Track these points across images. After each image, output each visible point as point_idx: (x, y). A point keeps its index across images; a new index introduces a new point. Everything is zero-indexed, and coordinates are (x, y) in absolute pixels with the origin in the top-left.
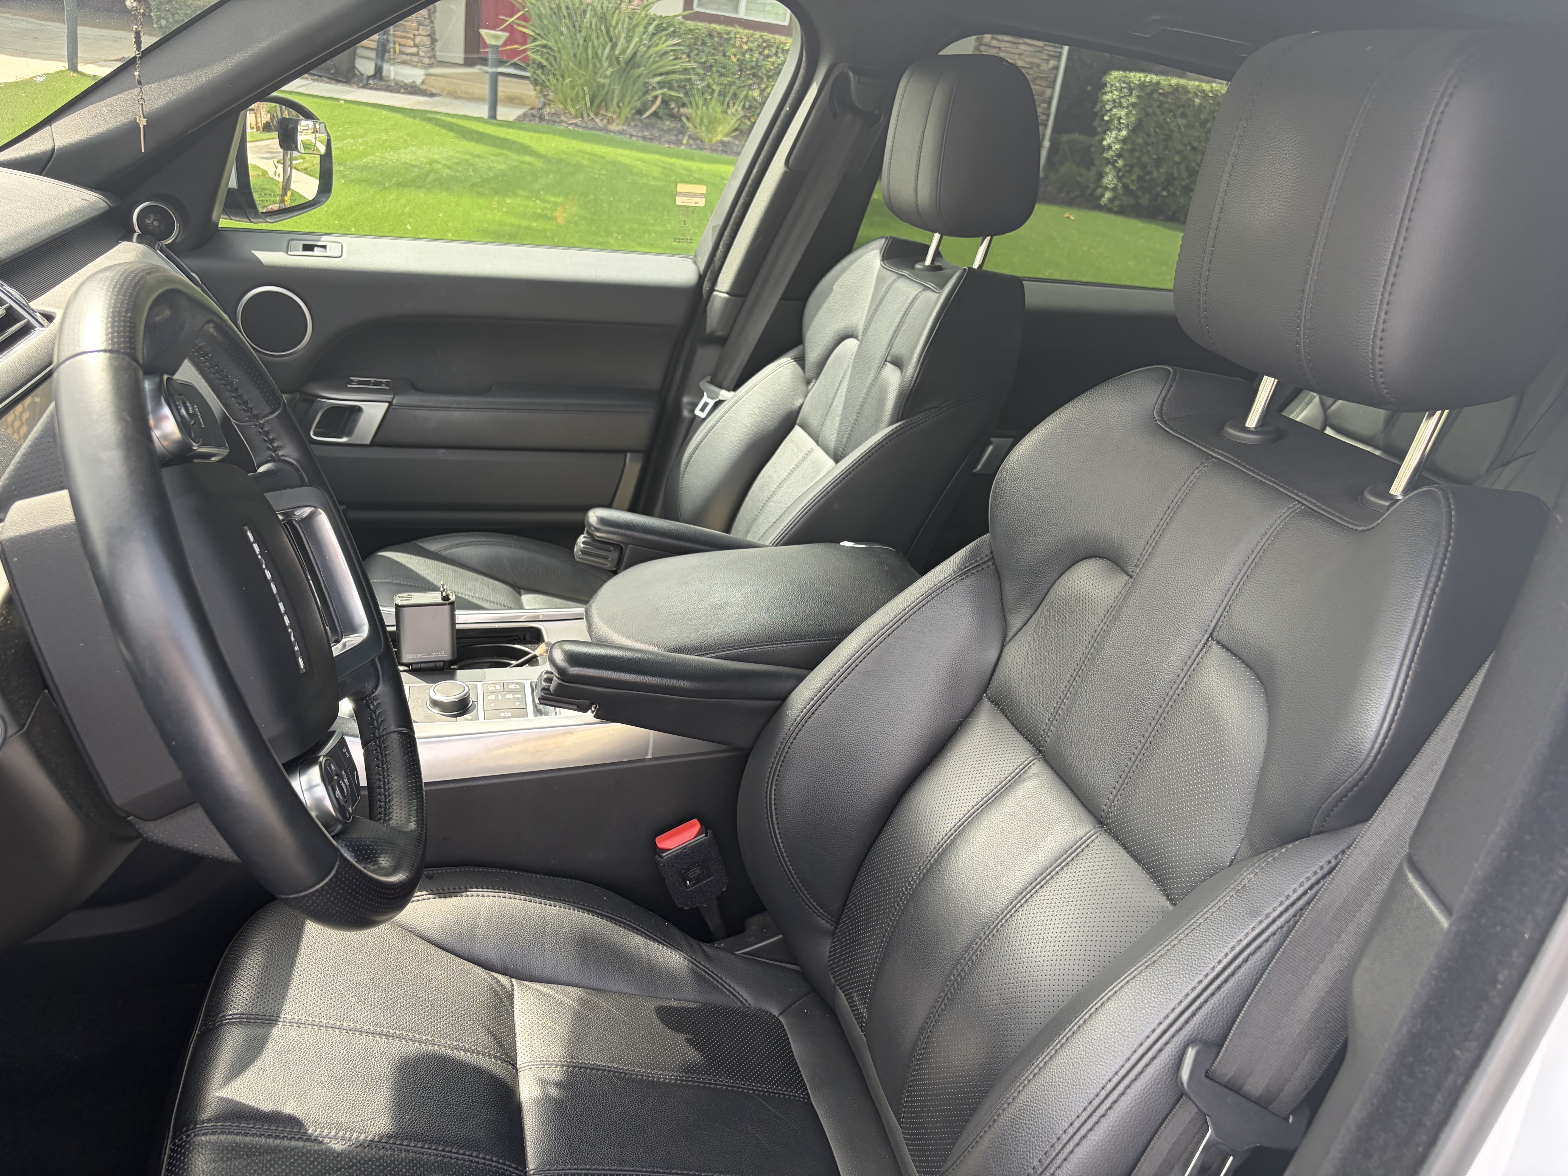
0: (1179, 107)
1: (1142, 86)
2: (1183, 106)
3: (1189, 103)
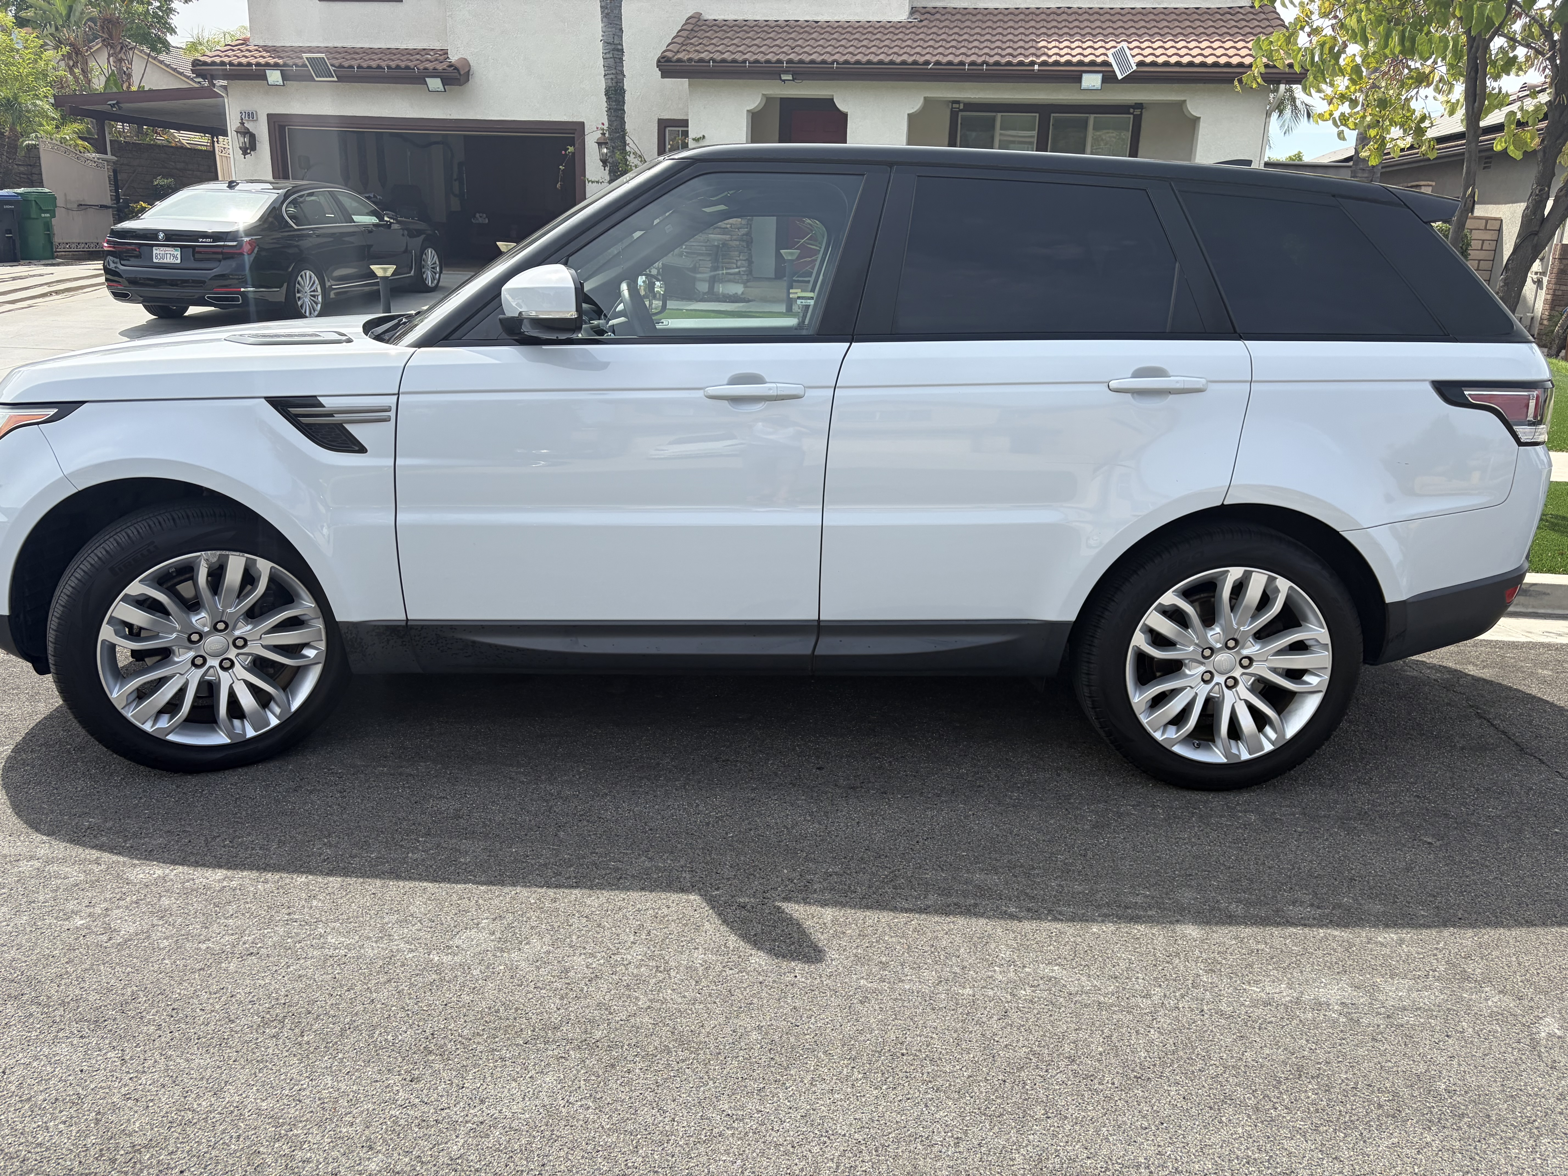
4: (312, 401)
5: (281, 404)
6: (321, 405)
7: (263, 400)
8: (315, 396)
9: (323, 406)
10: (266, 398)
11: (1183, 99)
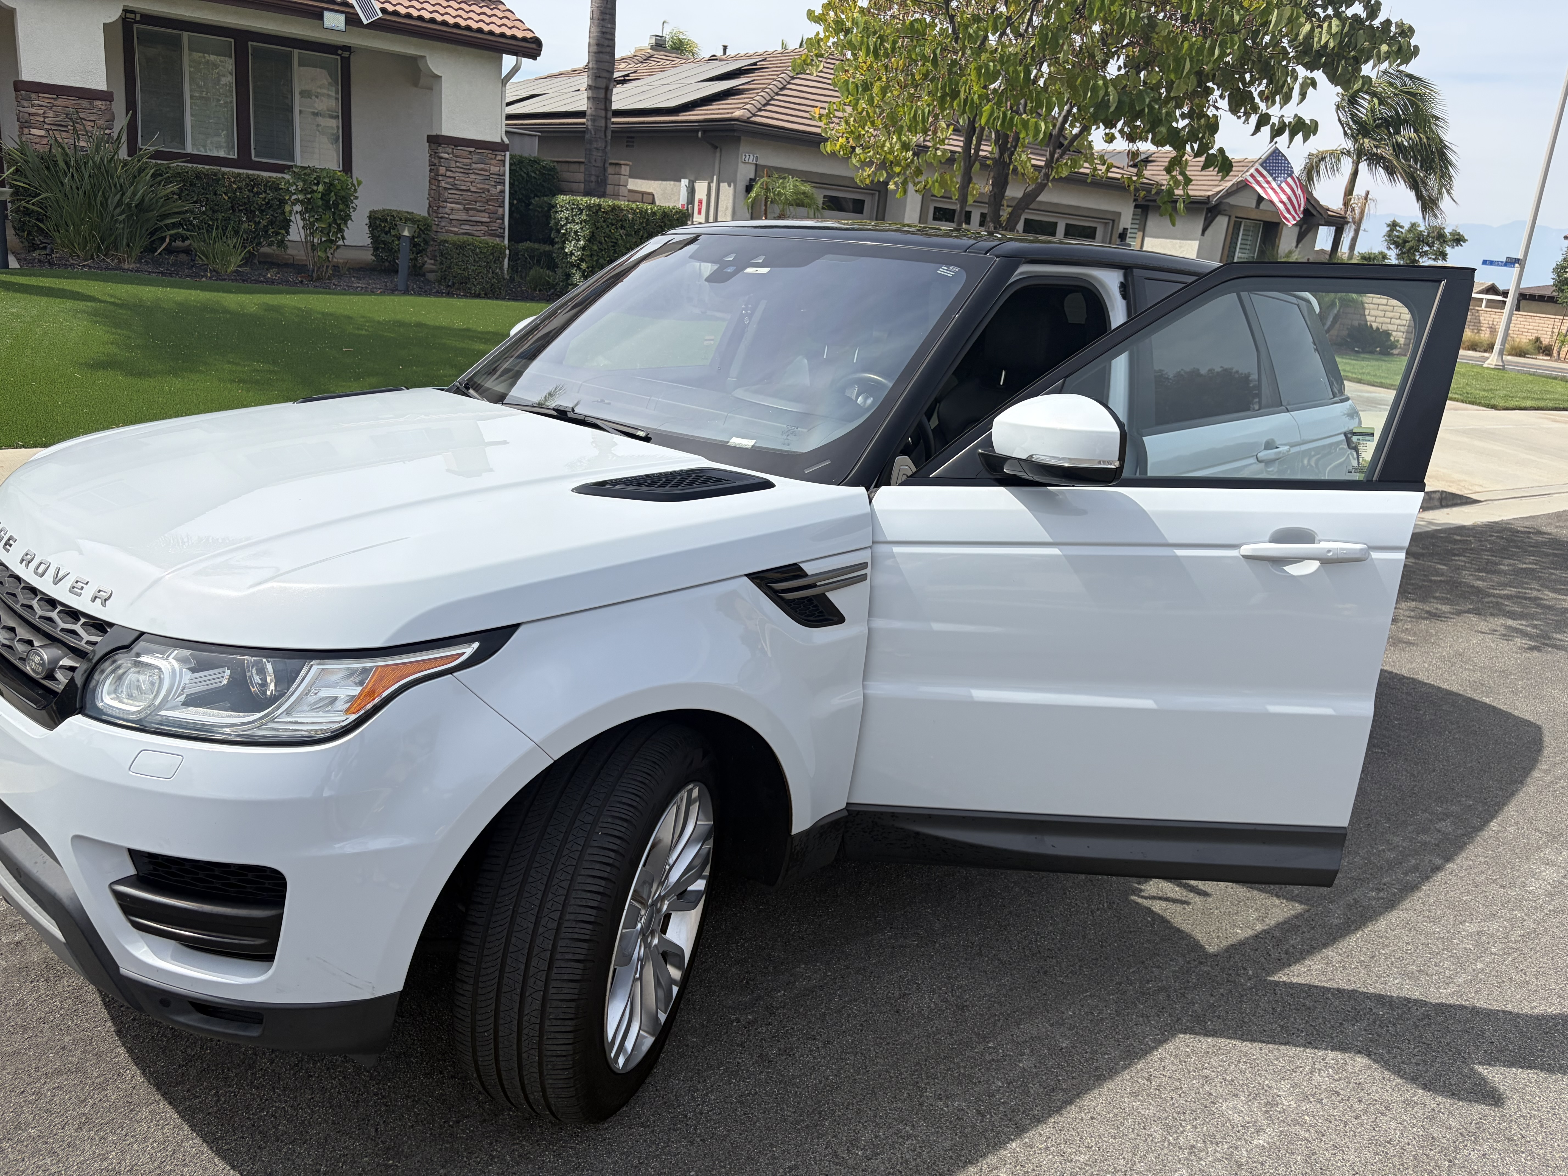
0: (617, 221)
1: (589, 207)
2: (621, 220)
3: (624, 219)
4: (794, 571)
5: (762, 579)
6: (804, 575)
7: (746, 578)
8: (796, 564)
9: (805, 575)
10: (747, 575)
11: (422, 54)
